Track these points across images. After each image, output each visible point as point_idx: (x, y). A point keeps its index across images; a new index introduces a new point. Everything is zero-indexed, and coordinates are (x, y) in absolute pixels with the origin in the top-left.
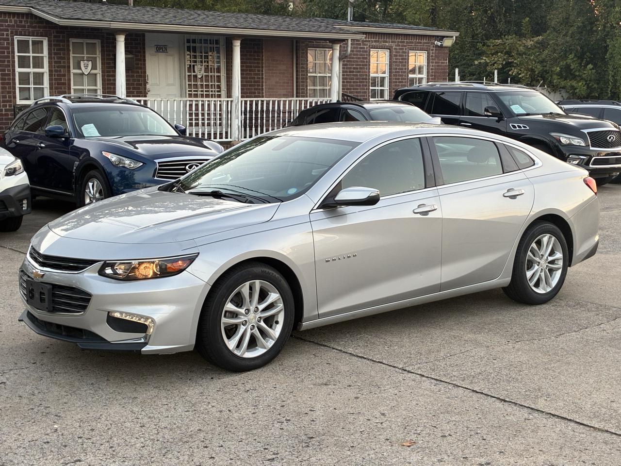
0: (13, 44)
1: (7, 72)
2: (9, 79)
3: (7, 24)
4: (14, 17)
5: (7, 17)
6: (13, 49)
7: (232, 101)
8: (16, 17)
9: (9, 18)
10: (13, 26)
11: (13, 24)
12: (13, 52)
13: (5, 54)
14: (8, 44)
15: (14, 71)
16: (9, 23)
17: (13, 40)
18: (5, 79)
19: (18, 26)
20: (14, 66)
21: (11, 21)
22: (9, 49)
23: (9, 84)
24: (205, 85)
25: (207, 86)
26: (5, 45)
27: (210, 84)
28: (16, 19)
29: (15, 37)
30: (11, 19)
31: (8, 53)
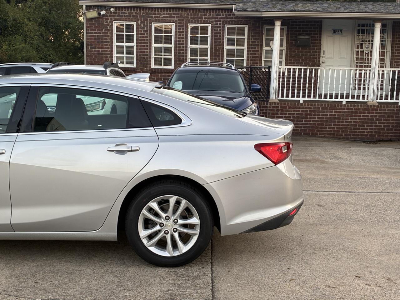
0: (223, 30)
1: (218, 49)
2: (219, 54)
3: (220, 17)
4: (225, 12)
5: (221, 12)
6: (224, 33)
7: (370, 70)
8: (227, 12)
10: (224, 18)
11: (224, 16)
12: (223, 36)
13: (217, 37)
14: (220, 30)
15: (223, 48)
16: (222, 16)
17: (224, 27)
18: (216, 53)
19: (227, 18)
20: (223, 45)
21: (223, 15)
22: (221, 34)
23: (219, 56)
24: (360, 58)
25: (362, 59)
26: (218, 31)
27: (364, 57)
28: (226, 13)
29: (225, 25)
30: (223, 13)
31: (220, 36)
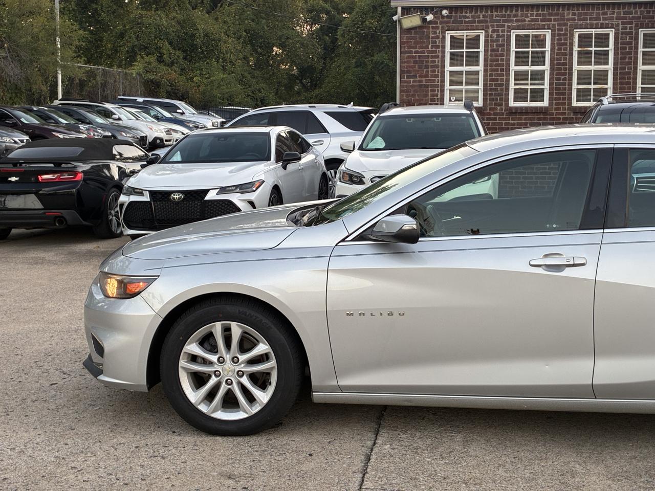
0: (637, 39)
1: (627, 70)
2: (629, 78)
3: (631, 16)
4: (640, 8)
5: (632, 8)
6: (637, 43)
8: (643, 8)
9: (634, 9)
10: (639, 18)
11: (639, 15)
12: (637, 48)
13: (626, 50)
14: (631, 38)
15: (636, 68)
16: (634, 15)
17: (637, 34)
18: (624, 79)
19: (644, 18)
20: (636, 63)
21: (636, 13)
22: (632, 44)
23: (628, 83)
26: (628, 40)
28: (642, 9)
29: (640, 30)
30: (637, 9)
31: (630, 48)
